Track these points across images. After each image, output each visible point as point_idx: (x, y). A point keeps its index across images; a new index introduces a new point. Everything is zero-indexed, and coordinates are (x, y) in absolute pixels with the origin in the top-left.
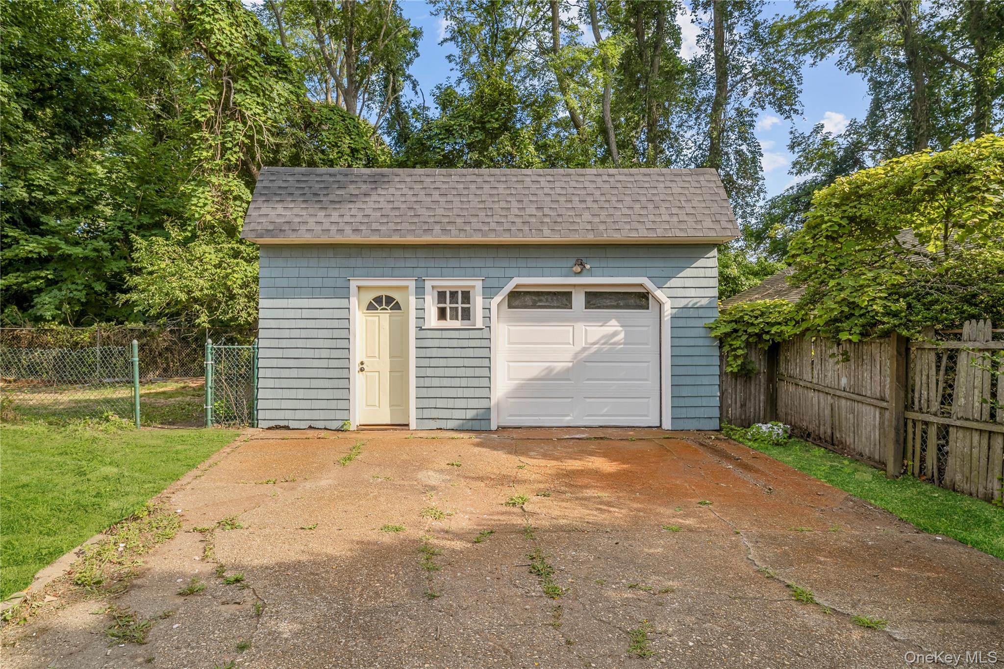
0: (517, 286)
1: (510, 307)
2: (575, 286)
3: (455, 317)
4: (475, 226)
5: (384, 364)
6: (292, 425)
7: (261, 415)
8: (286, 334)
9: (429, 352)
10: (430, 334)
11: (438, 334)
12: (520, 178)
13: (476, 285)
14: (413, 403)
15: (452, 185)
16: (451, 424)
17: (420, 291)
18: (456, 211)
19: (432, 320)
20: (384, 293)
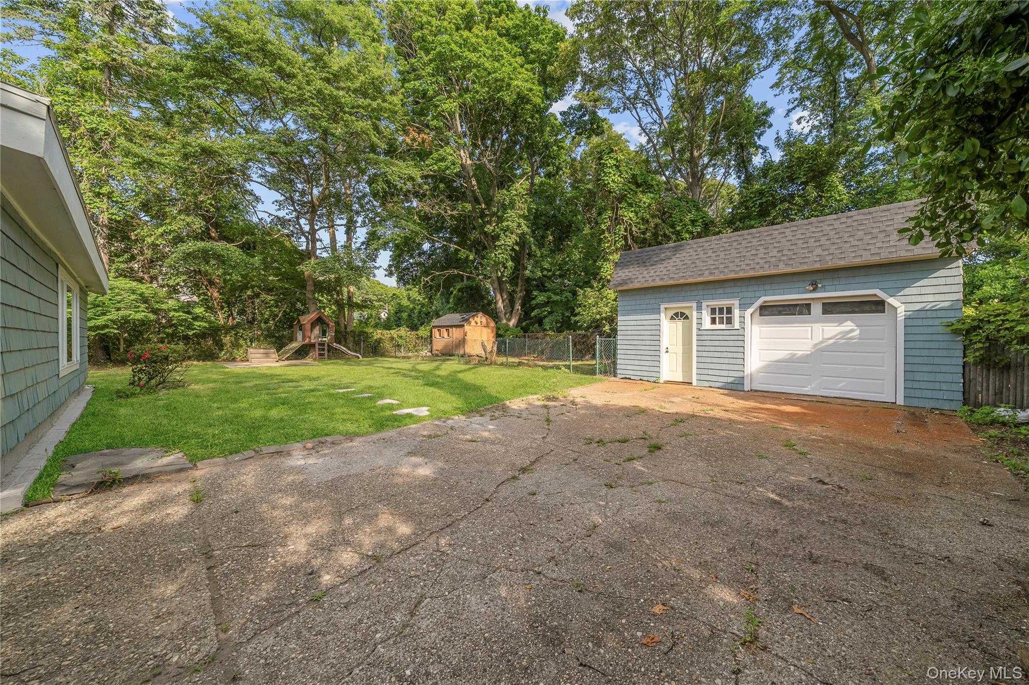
0: (765, 302)
1: (761, 315)
2: (813, 299)
3: (721, 322)
4: (730, 269)
5: (679, 349)
6: (632, 377)
7: (618, 371)
8: (629, 333)
9: (704, 343)
10: (705, 333)
11: (710, 333)
12: (770, 232)
13: (736, 303)
14: (694, 371)
15: (722, 245)
16: (718, 385)
17: (699, 308)
18: (720, 261)
19: (707, 324)
20: (679, 311)
